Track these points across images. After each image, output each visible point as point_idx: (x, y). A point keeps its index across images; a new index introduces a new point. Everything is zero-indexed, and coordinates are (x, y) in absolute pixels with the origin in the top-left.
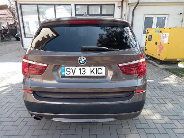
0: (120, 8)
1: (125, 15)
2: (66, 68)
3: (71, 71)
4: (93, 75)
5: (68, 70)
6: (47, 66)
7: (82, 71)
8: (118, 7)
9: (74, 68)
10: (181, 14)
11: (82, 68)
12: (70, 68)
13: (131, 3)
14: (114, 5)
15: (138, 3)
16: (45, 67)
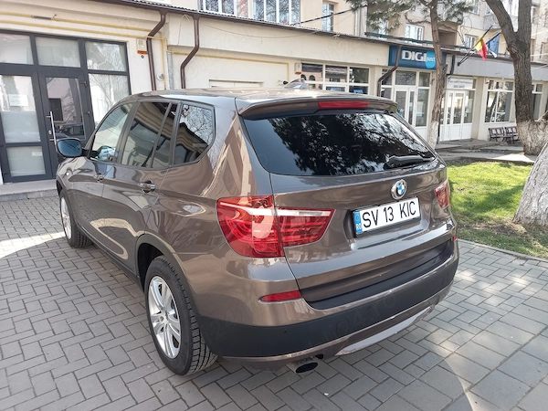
0: (146, 56)
1: (163, 76)
2: (362, 212)
3: (371, 218)
4: (405, 219)
5: (366, 217)
6: (331, 215)
7: (389, 212)
8: (139, 52)
9: (374, 209)
10: (285, 83)
11: (387, 206)
12: (369, 211)
13: (176, 46)
14: (123, 44)
15: (197, 48)
16: (327, 219)
